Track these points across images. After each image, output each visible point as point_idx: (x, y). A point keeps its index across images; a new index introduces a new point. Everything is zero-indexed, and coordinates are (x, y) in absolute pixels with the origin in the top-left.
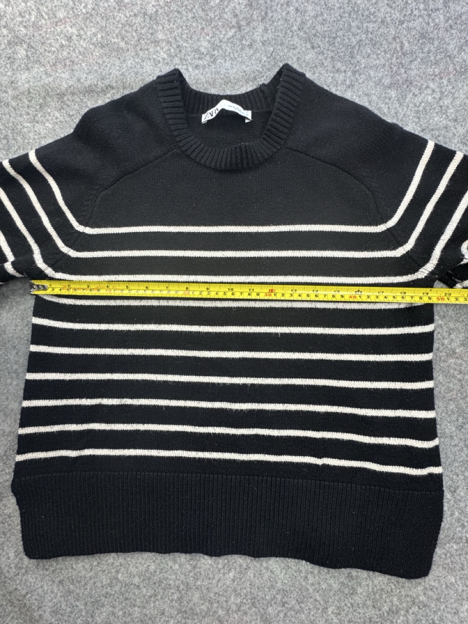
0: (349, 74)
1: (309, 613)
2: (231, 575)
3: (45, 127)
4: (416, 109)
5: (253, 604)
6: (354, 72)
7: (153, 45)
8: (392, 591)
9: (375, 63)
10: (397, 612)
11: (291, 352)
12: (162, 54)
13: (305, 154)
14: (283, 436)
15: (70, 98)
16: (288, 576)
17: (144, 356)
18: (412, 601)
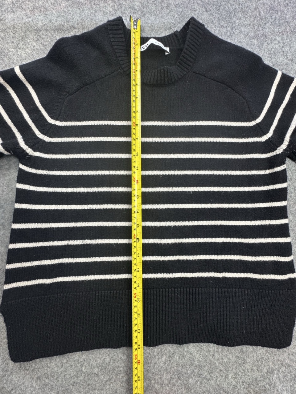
0: (229, 29)
1: (217, 380)
2: (163, 359)
3: (26, 52)
4: (269, 52)
5: (179, 378)
6: (232, 28)
7: (103, 2)
8: (268, 359)
9: (244, 23)
10: (272, 372)
11: (199, 203)
12: (109, 8)
13: (204, 76)
14: (196, 260)
15: (44, 33)
16: (201, 355)
17: (99, 210)
18: (281, 364)
